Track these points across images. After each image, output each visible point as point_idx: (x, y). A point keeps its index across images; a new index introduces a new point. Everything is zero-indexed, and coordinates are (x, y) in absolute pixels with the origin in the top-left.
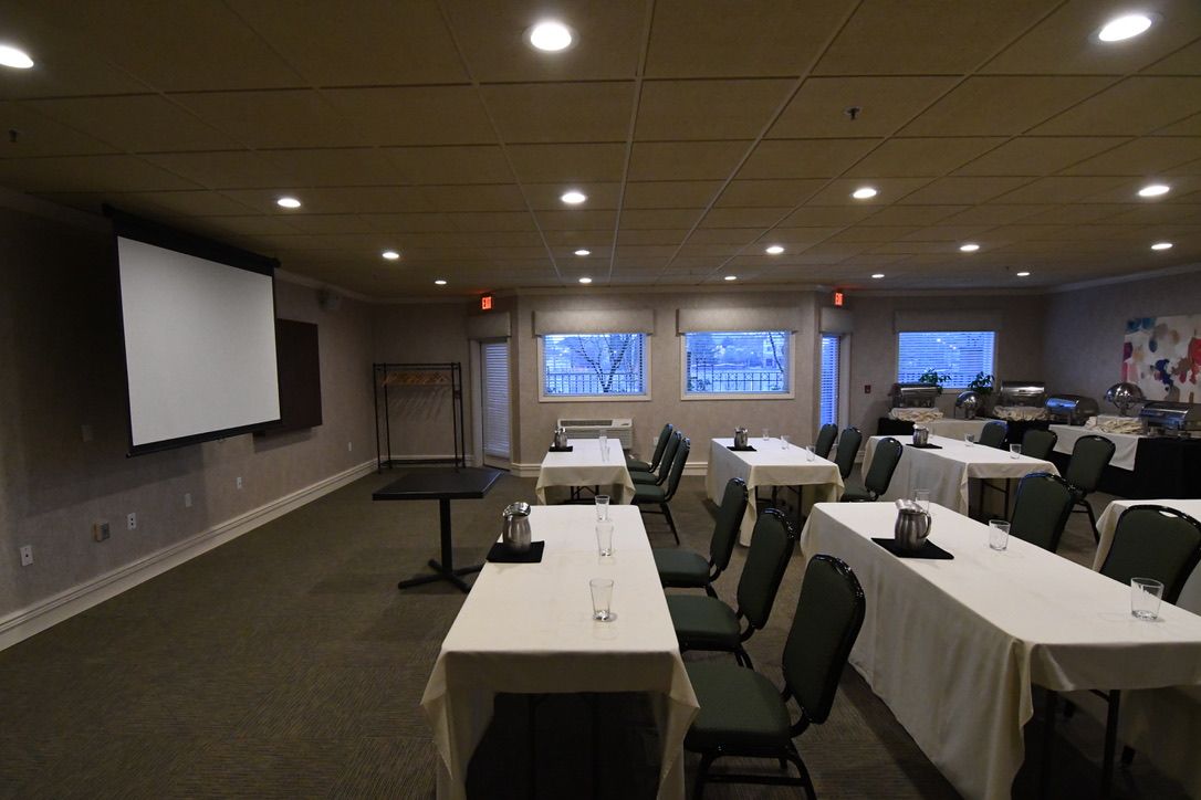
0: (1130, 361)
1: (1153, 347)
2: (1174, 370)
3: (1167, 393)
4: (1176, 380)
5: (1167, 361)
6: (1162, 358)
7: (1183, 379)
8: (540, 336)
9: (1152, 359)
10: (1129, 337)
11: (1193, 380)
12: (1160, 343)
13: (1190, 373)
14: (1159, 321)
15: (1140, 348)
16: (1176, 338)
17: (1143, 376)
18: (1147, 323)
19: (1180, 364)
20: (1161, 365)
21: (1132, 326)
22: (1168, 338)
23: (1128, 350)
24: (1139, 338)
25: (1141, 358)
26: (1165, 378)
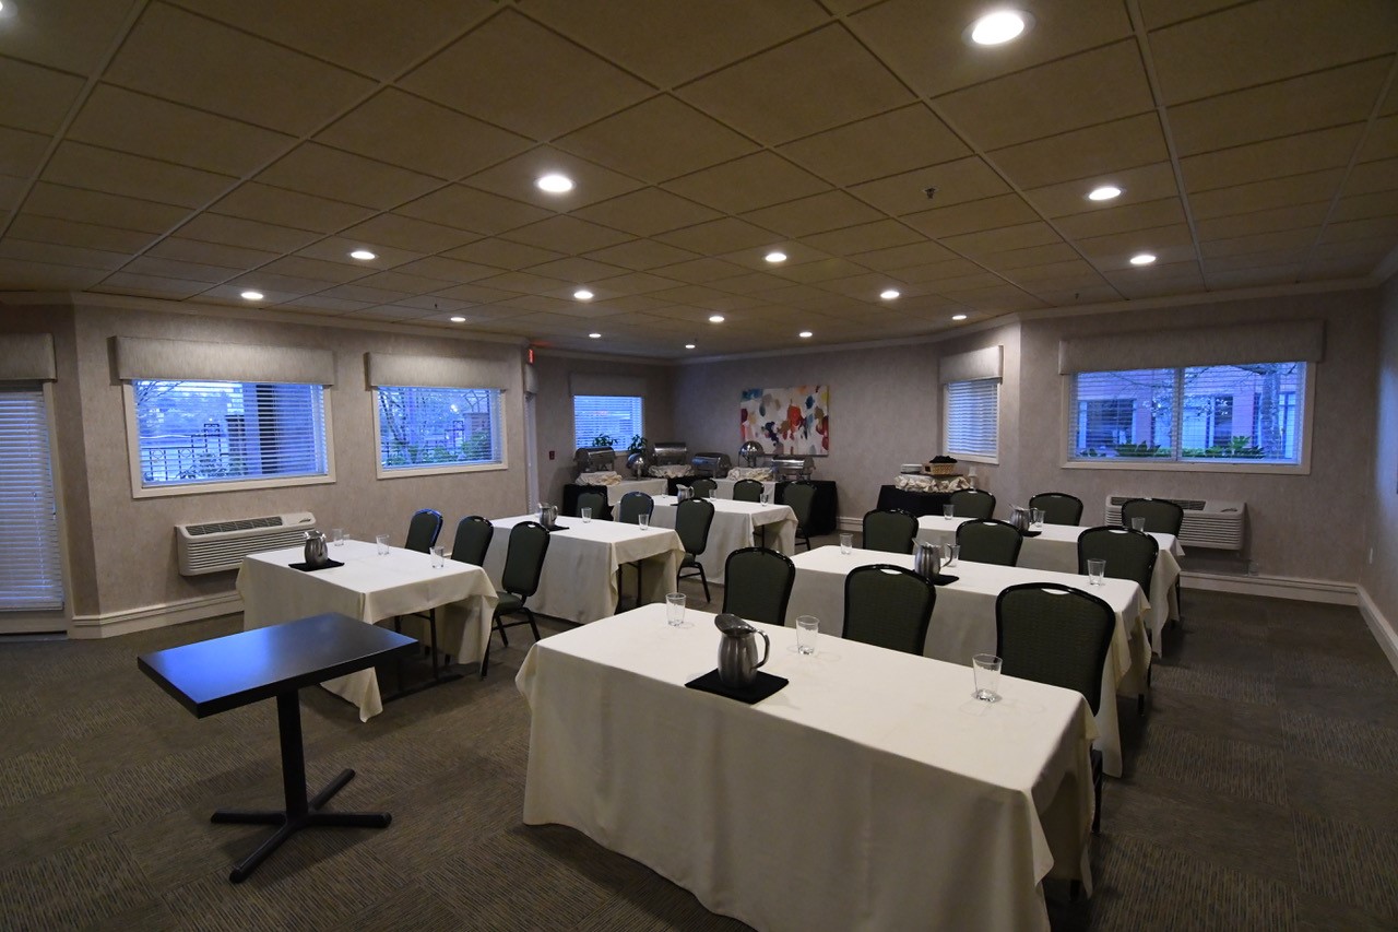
0: (746, 423)
1: (762, 412)
2: (778, 430)
3: (774, 448)
4: (780, 437)
5: (773, 423)
6: (770, 421)
7: (785, 437)
8: (129, 382)
9: (762, 422)
10: (745, 404)
11: (792, 437)
12: (767, 409)
13: (789, 432)
14: (766, 392)
15: (753, 413)
16: (778, 405)
17: (757, 434)
18: (757, 393)
19: (782, 425)
20: (769, 426)
21: (746, 395)
22: (773, 405)
23: (745, 415)
24: (752, 405)
25: (754, 422)
26: (773, 436)
